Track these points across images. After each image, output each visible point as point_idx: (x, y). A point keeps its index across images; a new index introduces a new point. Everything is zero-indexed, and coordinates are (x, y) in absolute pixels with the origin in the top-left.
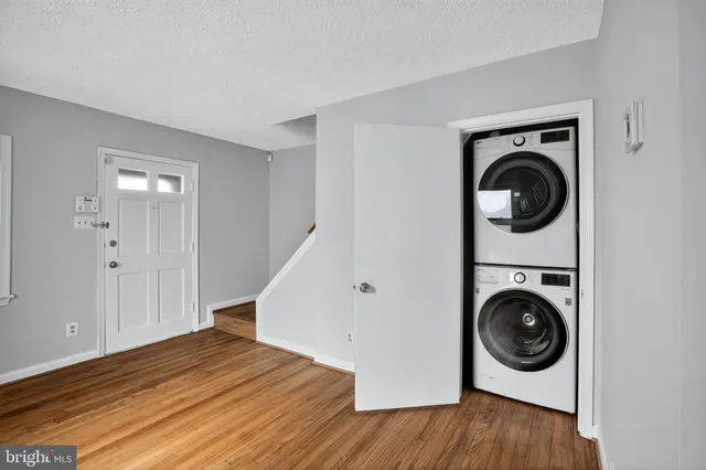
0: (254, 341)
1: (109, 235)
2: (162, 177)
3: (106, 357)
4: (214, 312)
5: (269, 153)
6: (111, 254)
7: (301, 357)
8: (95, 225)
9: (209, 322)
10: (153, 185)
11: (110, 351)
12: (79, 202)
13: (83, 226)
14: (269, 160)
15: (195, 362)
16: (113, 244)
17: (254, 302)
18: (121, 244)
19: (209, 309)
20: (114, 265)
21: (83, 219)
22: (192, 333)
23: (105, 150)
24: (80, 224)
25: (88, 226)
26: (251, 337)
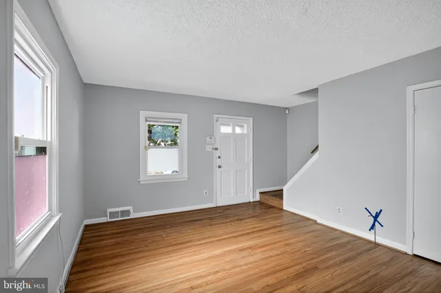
0: (282, 209)
1: (217, 153)
2: (237, 125)
3: (217, 207)
4: (260, 193)
5: (287, 108)
6: (218, 162)
7: (308, 219)
8: (213, 149)
9: (258, 198)
10: (234, 130)
11: (220, 204)
12: (208, 140)
13: (209, 150)
14: (287, 112)
15: (255, 214)
16: (219, 157)
17: (282, 190)
18: (222, 157)
19: (258, 191)
20: (220, 167)
21: (209, 146)
22: (250, 203)
23: (217, 116)
24: (209, 148)
25: (211, 150)
26: (280, 207)
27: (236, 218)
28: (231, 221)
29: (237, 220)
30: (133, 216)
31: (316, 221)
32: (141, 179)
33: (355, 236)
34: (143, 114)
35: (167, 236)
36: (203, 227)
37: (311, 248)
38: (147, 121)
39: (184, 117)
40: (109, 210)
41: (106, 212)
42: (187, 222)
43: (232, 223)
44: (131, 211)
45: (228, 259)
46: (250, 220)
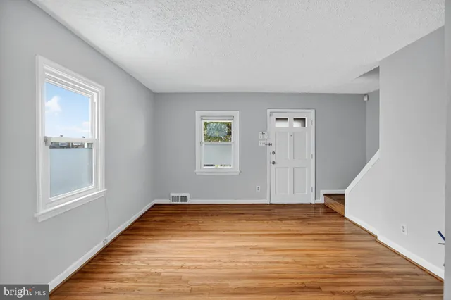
0: (343, 216)
1: (271, 149)
2: (295, 119)
3: (270, 204)
4: (325, 195)
5: (365, 95)
6: (273, 158)
8: (266, 144)
9: (321, 200)
10: (291, 125)
11: (272, 202)
12: (261, 135)
13: (262, 145)
14: (366, 99)
15: (304, 217)
16: (274, 153)
18: (277, 153)
19: (322, 192)
20: (274, 163)
22: (311, 204)
23: (269, 111)
24: (262, 143)
25: (264, 145)
26: (342, 213)
27: (278, 217)
28: (271, 220)
29: (279, 220)
30: (189, 201)
31: (376, 237)
32: (197, 171)
33: (424, 270)
34: (198, 114)
35: (203, 223)
36: (240, 220)
37: (338, 266)
38: (202, 119)
39: (236, 114)
40: (172, 194)
41: (169, 195)
42: (230, 213)
43: (270, 222)
44: (188, 198)
45: (232, 253)
46: (293, 221)
